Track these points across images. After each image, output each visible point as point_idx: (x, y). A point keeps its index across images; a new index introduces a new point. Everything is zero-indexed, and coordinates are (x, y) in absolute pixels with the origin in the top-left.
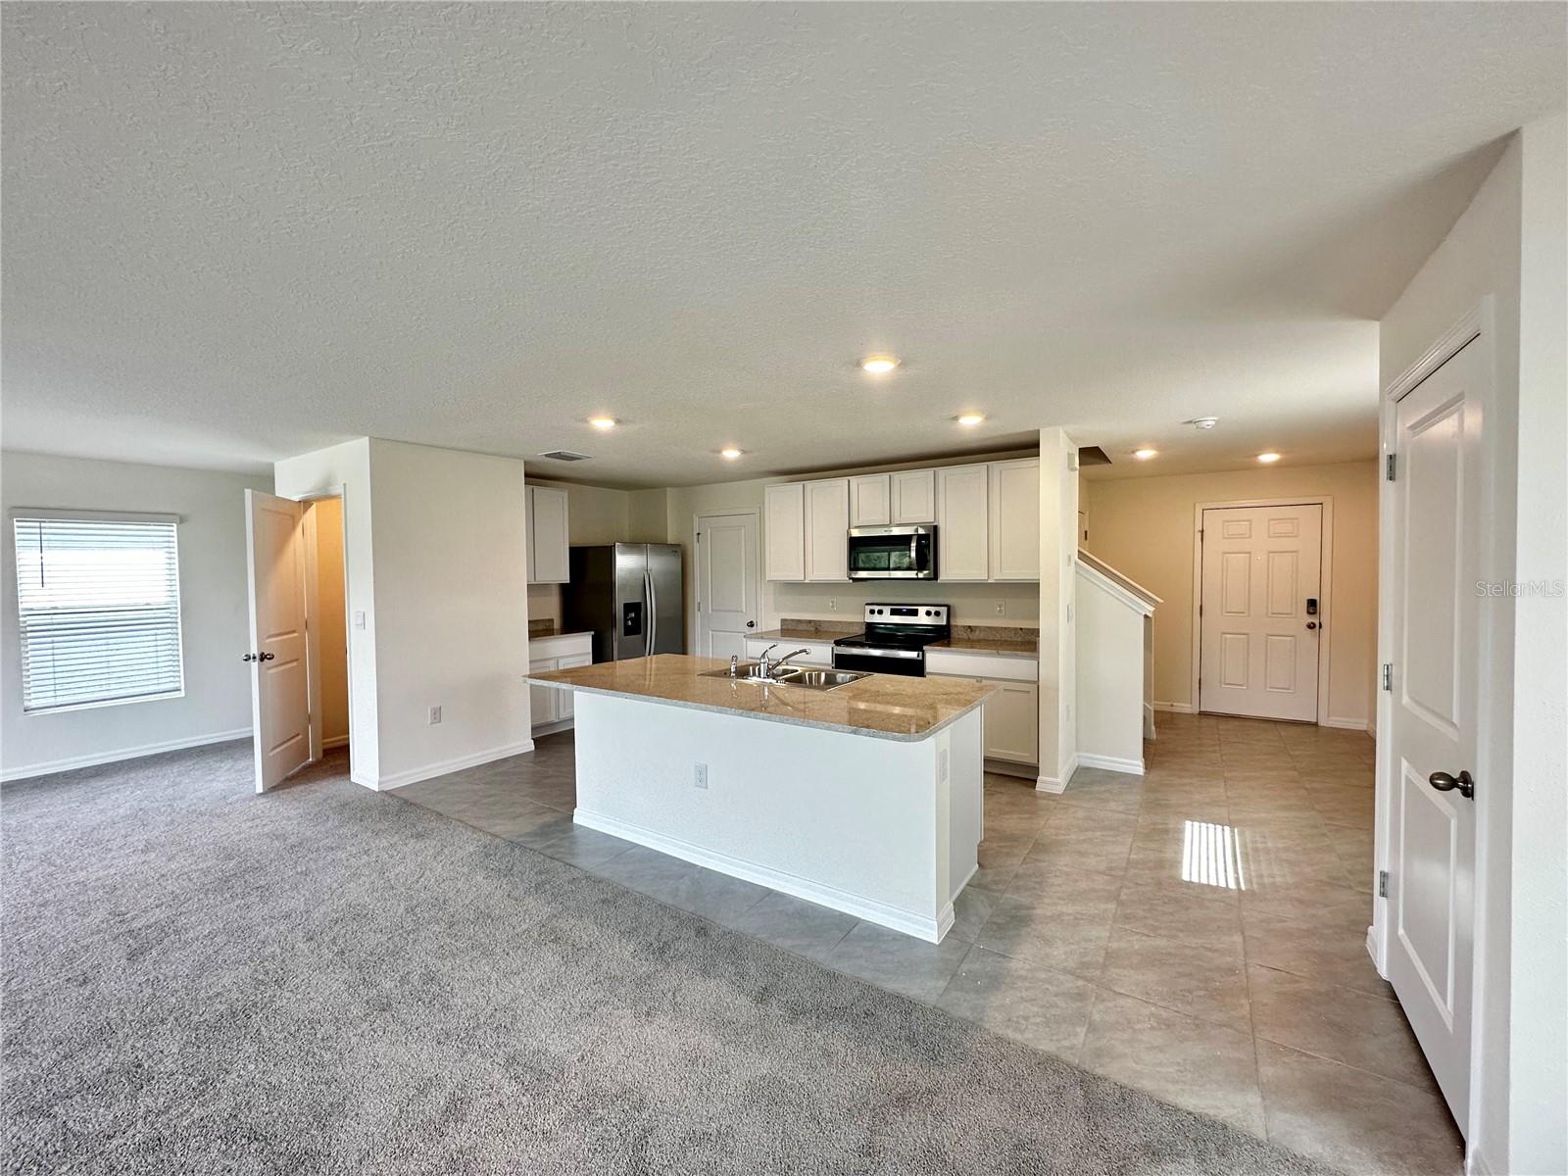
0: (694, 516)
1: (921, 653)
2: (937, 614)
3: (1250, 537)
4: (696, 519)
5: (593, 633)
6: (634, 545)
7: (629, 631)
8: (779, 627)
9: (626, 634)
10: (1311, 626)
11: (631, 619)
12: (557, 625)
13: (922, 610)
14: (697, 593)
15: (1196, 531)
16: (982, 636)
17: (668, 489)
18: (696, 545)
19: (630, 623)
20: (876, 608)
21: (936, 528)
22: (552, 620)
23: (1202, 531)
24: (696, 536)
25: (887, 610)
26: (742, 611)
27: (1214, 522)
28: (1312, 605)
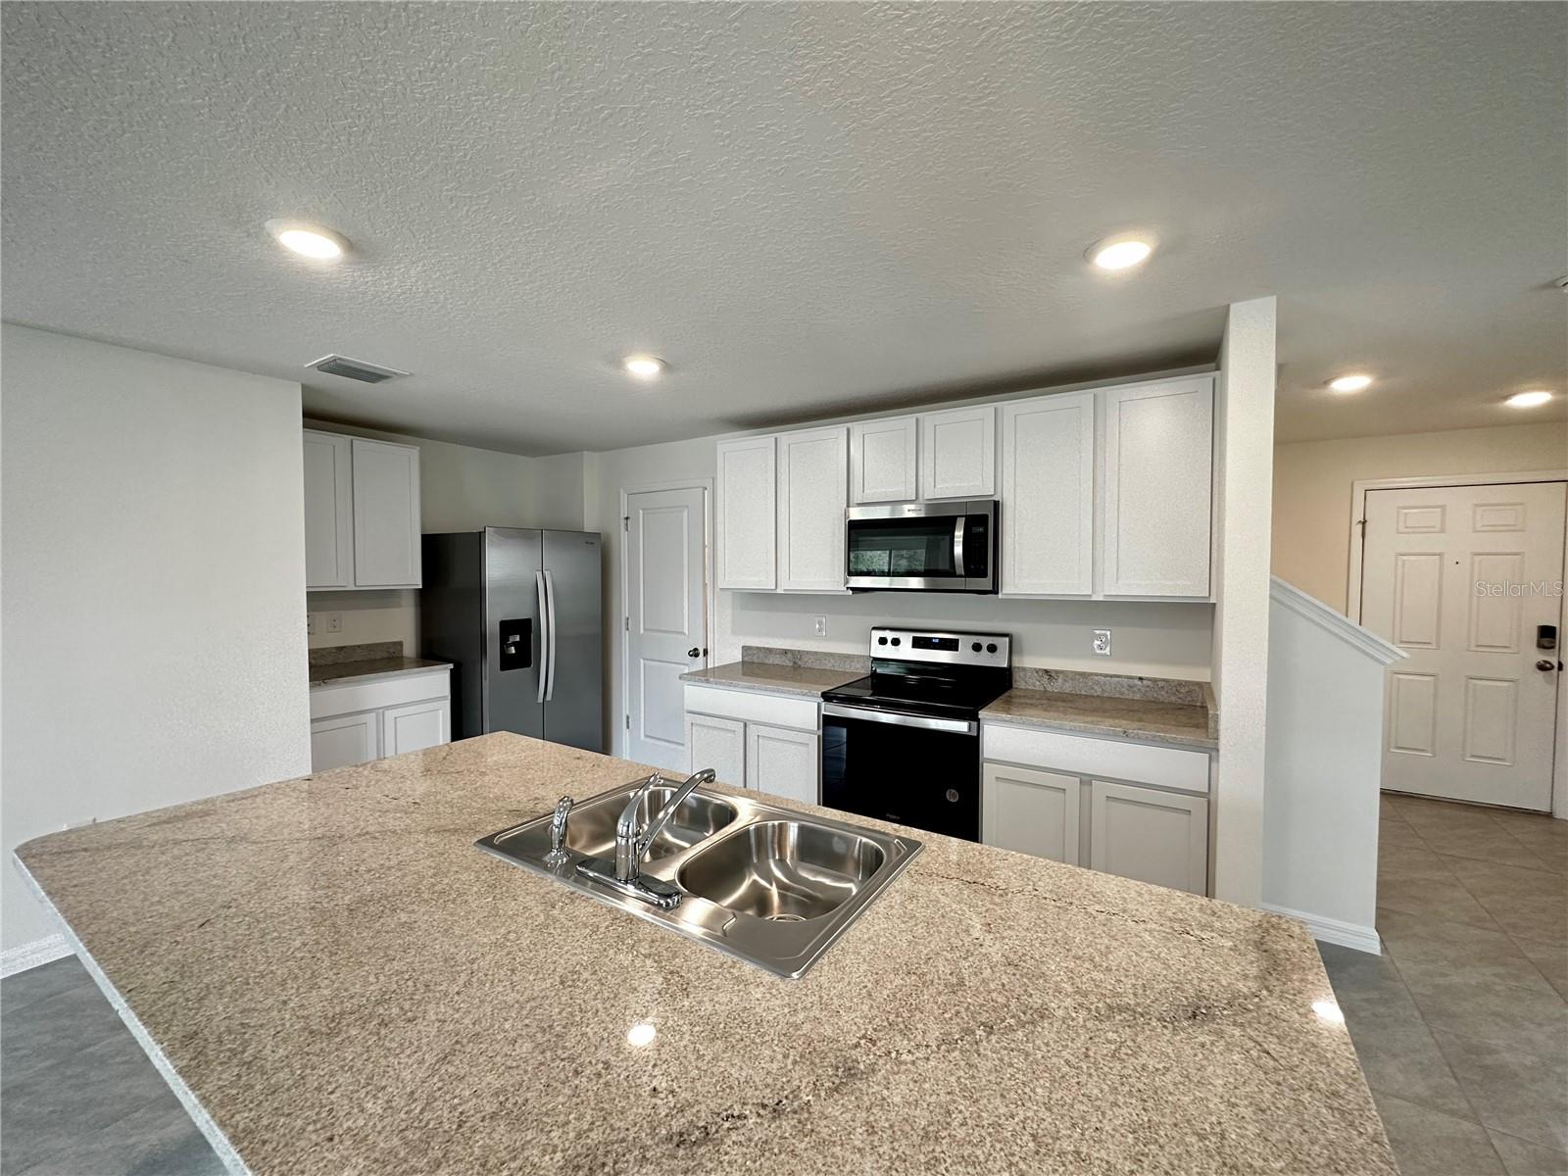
0: (622, 491)
1: (974, 724)
2: (992, 649)
3: (1442, 531)
4: (624, 498)
5: (451, 666)
6: (523, 534)
7: (507, 663)
8: (739, 658)
9: (502, 669)
10: (1543, 667)
11: (515, 644)
12: (410, 649)
13: (965, 643)
14: (623, 604)
15: (1354, 522)
16: (1068, 688)
17: (585, 452)
18: (624, 535)
19: (513, 650)
20: (890, 635)
21: (996, 504)
22: (400, 644)
23: (1364, 523)
24: (623, 522)
25: (906, 639)
26: (684, 634)
27: (1381, 509)
28: (1547, 635)
